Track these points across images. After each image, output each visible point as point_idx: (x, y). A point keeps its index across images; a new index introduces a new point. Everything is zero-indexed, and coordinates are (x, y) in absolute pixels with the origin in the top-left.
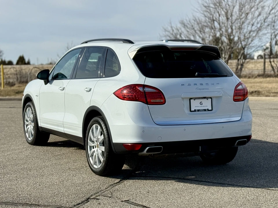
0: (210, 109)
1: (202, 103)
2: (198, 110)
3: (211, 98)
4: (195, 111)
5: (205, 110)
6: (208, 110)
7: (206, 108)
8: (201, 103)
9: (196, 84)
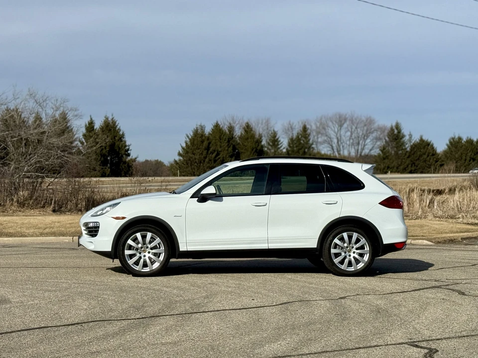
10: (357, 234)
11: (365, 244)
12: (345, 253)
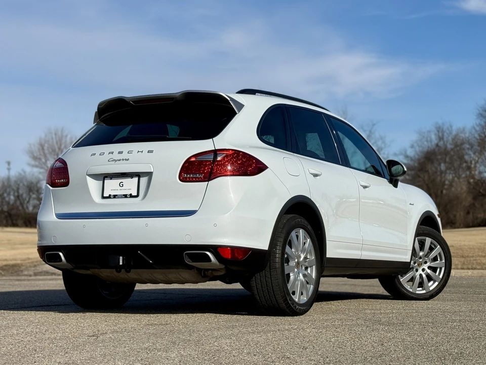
0: (135, 194)
1: (123, 185)
2: (115, 196)
3: (138, 175)
4: (109, 197)
5: (125, 196)
6: (131, 196)
7: (128, 193)
8: (121, 185)
9: (112, 153)
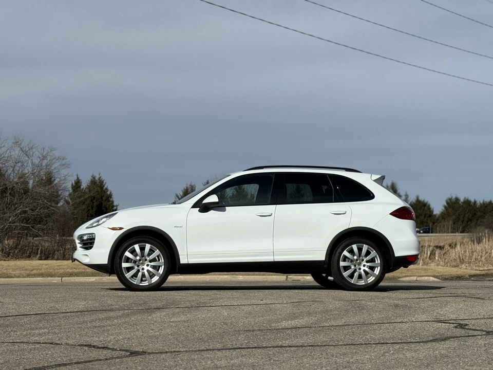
10: (367, 246)
11: (376, 256)
12: (355, 266)
